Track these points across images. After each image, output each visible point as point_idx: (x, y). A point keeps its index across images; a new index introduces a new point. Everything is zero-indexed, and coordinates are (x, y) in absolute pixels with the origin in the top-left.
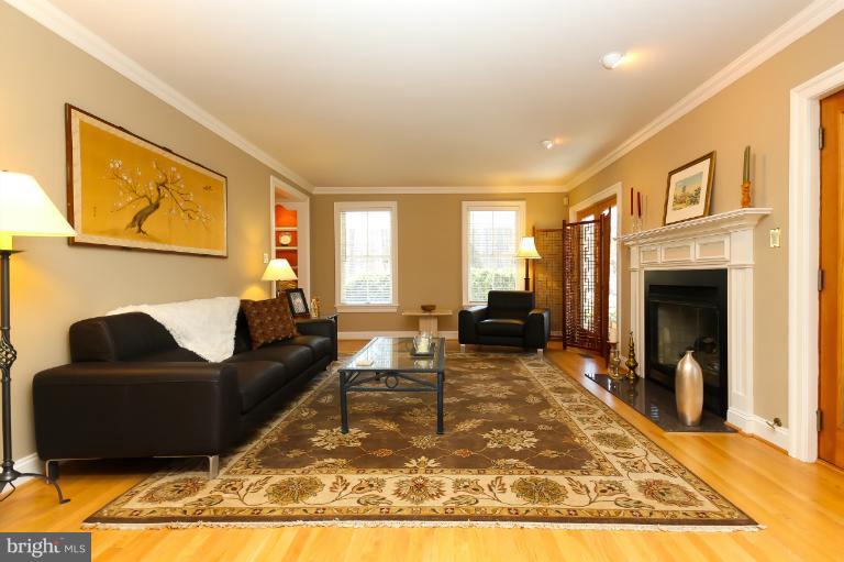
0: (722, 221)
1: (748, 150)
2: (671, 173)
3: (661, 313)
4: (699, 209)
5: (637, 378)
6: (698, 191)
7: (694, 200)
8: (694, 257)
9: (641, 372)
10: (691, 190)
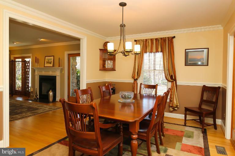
0: (55, 68)
1: (59, 58)
2: (45, 57)
3: (43, 84)
4: (51, 65)
5: (37, 98)
6: (51, 62)
7: (51, 63)
8: (50, 73)
9: (38, 97)
10: (50, 61)
